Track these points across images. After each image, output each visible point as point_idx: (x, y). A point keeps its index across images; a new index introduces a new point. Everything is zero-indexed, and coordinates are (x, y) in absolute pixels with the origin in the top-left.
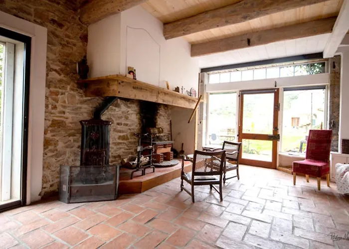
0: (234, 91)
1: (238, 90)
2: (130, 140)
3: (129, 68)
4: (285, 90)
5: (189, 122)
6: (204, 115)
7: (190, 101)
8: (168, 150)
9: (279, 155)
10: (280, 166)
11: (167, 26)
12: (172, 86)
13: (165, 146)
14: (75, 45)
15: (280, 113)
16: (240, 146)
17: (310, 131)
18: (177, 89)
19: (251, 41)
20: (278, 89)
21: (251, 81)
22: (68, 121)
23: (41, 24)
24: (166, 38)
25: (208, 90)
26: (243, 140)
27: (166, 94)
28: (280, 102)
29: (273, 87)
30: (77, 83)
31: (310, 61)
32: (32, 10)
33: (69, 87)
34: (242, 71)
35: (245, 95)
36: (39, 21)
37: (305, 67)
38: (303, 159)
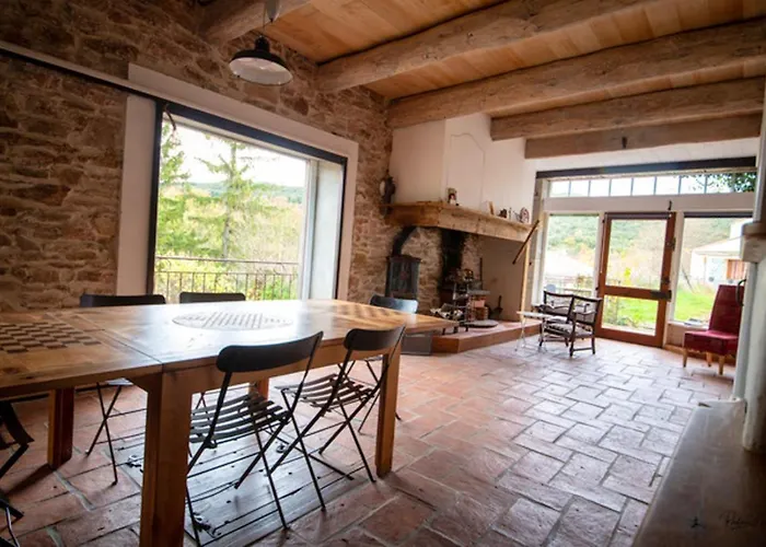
0: (595, 212)
1: (602, 212)
2: (428, 286)
3: (450, 190)
4: (688, 215)
5: (514, 263)
6: (538, 250)
7: (519, 228)
8: (481, 304)
9: (670, 325)
10: (670, 343)
11: (496, 122)
12: (498, 208)
13: (478, 298)
14: (379, 158)
15: (675, 254)
16: (599, 304)
17: (721, 286)
18: (503, 214)
19: (629, 140)
20: (674, 214)
21: (627, 197)
22: (368, 255)
23: (353, 138)
24: (494, 139)
25: (546, 209)
26: (606, 296)
27: (488, 220)
28: (676, 235)
29: (666, 209)
30: (380, 208)
31: (735, 170)
32: (346, 123)
33: (371, 212)
34: (611, 179)
35: (614, 222)
36: (350, 135)
37: (726, 178)
38: (704, 331)
